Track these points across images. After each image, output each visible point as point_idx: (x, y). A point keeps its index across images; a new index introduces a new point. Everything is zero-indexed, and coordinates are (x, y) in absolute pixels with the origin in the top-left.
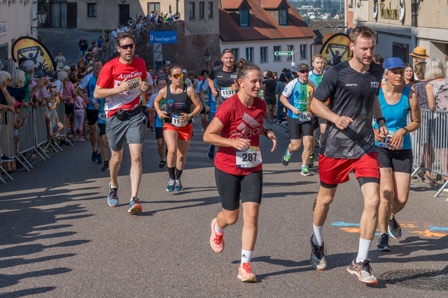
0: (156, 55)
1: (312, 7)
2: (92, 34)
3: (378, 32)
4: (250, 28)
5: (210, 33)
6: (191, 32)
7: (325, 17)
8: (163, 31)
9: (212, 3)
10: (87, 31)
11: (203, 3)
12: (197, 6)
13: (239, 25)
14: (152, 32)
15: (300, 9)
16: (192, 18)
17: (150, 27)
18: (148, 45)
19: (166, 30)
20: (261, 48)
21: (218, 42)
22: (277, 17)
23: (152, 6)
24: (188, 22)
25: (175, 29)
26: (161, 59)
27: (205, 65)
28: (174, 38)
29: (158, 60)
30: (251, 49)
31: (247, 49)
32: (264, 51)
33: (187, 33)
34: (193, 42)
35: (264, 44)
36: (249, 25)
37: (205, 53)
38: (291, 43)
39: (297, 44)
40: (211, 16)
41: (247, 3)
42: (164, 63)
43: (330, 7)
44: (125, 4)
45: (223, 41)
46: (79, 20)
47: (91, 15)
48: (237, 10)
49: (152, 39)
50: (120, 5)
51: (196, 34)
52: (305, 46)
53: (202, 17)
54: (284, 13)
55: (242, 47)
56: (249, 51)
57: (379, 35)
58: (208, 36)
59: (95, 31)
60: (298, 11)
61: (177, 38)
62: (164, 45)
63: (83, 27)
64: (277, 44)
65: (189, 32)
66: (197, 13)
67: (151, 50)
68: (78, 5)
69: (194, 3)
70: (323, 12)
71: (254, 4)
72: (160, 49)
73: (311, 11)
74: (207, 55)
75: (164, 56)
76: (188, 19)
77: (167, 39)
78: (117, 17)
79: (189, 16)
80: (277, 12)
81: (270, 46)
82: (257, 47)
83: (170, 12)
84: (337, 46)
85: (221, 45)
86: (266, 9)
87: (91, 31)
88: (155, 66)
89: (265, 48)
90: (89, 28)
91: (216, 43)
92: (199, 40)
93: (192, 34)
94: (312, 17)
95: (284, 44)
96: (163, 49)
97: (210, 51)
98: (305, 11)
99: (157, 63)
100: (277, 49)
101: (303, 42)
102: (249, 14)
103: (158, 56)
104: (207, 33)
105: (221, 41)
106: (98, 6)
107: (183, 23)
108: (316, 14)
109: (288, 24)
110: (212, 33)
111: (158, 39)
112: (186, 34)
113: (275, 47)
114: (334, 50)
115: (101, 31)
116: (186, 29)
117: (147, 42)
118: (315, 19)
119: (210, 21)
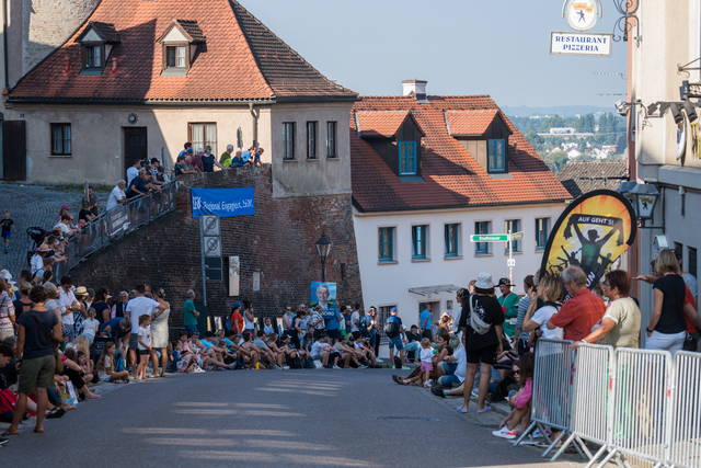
0: (207, 243)
1: (572, 130)
2: (61, 193)
3: (686, 189)
4: (420, 180)
5: (329, 192)
6: (287, 190)
7: (602, 154)
8: (223, 187)
9: (334, 123)
10: (49, 187)
11: (315, 123)
12: (301, 131)
13: (396, 172)
14: (198, 189)
15: (545, 135)
16: (290, 158)
17: (193, 178)
18: (188, 220)
19: (231, 186)
20: (447, 226)
21: (349, 212)
22: (482, 155)
23: (198, 130)
24: (280, 168)
25: (251, 183)
26: (217, 252)
27: (318, 264)
28: (249, 203)
29: (211, 254)
30: (424, 228)
31: (414, 229)
32: (452, 232)
33: (278, 192)
34: (292, 213)
35: (452, 217)
36: (419, 174)
37: (318, 237)
38: (513, 214)
39: (528, 217)
40: (333, 155)
41: (415, 123)
42: (226, 260)
43: (615, 130)
44: (137, 125)
45: (361, 210)
46: (30, 162)
47: (60, 151)
48: (393, 138)
49: (197, 204)
50: (125, 129)
51: (297, 194)
52: (545, 220)
53: (312, 155)
54: (500, 146)
55: (403, 224)
56: (420, 234)
57: (688, 195)
58: (325, 199)
59: (68, 187)
60: (541, 141)
61: (255, 203)
62: (227, 220)
63: (42, 179)
64: (482, 216)
65: (282, 190)
66: (301, 147)
67: (195, 232)
68: (29, 126)
69: (293, 124)
70: (600, 141)
71: (431, 127)
72: (216, 230)
73: (570, 141)
74: (323, 241)
75: (224, 245)
76: (280, 161)
77: (232, 207)
78: (118, 155)
79: (282, 155)
80: (482, 144)
81: (467, 220)
82: (436, 222)
83: (240, 145)
84: (590, 218)
85: (355, 219)
86: (458, 138)
87: (59, 187)
88: (204, 266)
89: (456, 226)
90: (55, 180)
91: (344, 214)
92: (306, 208)
93: (290, 194)
94: (574, 154)
95: (498, 218)
96: (222, 229)
97: (329, 234)
98: (557, 141)
99: (210, 261)
100: (482, 227)
101: (541, 212)
102: (420, 149)
103: (212, 247)
104: (323, 192)
105: (354, 211)
106: (74, 129)
107: (268, 171)
108: (583, 148)
109: (506, 171)
110: (335, 192)
111: (211, 207)
112: (274, 195)
113: (477, 224)
114: (585, 228)
115: (81, 187)
116: (275, 183)
117: (185, 214)
118: (579, 159)
119: (331, 165)
